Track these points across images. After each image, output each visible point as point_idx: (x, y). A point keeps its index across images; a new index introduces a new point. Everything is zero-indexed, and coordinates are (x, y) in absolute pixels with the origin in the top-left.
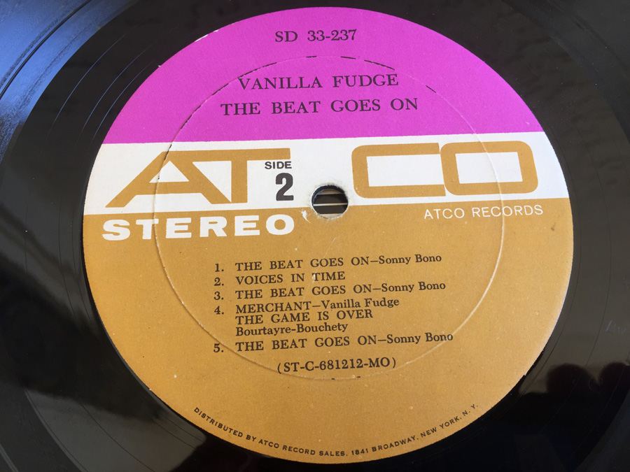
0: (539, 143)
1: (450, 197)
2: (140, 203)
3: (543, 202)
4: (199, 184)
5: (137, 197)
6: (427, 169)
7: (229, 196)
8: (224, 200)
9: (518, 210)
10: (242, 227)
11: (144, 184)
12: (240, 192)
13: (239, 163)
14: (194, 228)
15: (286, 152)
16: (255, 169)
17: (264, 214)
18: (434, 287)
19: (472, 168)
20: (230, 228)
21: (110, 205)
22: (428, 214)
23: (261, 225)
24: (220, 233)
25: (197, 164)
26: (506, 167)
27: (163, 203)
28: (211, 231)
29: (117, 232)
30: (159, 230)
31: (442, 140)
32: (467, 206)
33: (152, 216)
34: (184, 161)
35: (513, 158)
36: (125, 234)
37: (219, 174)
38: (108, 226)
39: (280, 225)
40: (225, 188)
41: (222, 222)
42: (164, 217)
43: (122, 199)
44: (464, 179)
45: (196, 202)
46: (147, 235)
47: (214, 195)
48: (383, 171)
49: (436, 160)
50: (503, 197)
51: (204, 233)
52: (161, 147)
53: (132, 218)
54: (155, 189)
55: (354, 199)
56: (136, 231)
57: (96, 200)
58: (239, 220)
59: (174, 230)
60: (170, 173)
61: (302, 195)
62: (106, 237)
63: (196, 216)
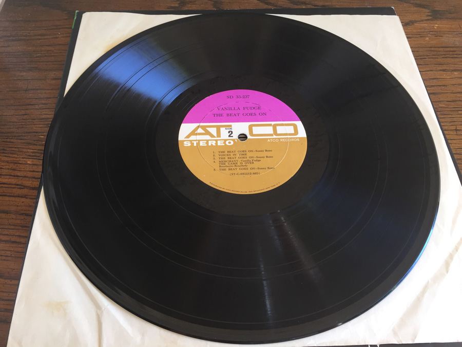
0: (299, 124)
1: (274, 137)
2: (193, 138)
3: (299, 138)
4: (208, 133)
5: (192, 136)
6: (268, 130)
7: (216, 136)
8: (214, 137)
9: (293, 140)
10: (219, 143)
11: (193, 133)
12: (219, 134)
13: (218, 128)
14: (207, 143)
15: (231, 126)
16: (223, 130)
17: (225, 140)
18: (270, 157)
19: (280, 130)
20: (216, 143)
21: (185, 138)
22: (269, 140)
23: (225, 143)
24: (214, 144)
25: (207, 129)
26: (290, 130)
27: (199, 137)
28: (212, 144)
29: (188, 144)
30: (198, 144)
31: (273, 123)
32: (279, 139)
33: (196, 140)
34: (204, 128)
35: (292, 127)
36: (189, 145)
37: (213, 131)
38: (185, 143)
39: (230, 143)
40: (215, 134)
41: (215, 142)
42: (199, 141)
43: (188, 136)
44: (278, 132)
45: (208, 137)
46: (195, 145)
47: (212, 136)
48: (256, 130)
49: (271, 128)
50: (289, 137)
51: (210, 144)
52: (198, 124)
53: (191, 141)
54: (196, 134)
55: (249, 137)
56: (192, 144)
57: (181, 137)
58: (219, 142)
59: (202, 144)
60: (200, 130)
61: (235, 136)
62: (185, 145)
63: (207, 141)
